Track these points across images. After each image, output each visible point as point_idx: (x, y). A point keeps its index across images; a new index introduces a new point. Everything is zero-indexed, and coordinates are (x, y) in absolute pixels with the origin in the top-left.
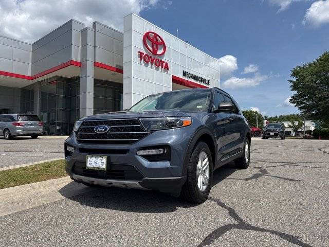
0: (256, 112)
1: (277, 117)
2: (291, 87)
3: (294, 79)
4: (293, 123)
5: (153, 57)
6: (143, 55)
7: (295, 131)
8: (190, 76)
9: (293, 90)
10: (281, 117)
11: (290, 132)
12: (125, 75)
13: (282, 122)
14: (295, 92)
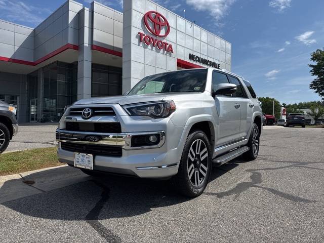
0: (273, 99)
1: (296, 104)
2: (311, 71)
3: (315, 63)
4: (313, 110)
5: (155, 38)
6: (143, 37)
7: (316, 119)
8: (197, 59)
9: (314, 74)
10: (300, 104)
11: (310, 120)
12: (124, 58)
13: (302, 110)
14: (316, 77)
